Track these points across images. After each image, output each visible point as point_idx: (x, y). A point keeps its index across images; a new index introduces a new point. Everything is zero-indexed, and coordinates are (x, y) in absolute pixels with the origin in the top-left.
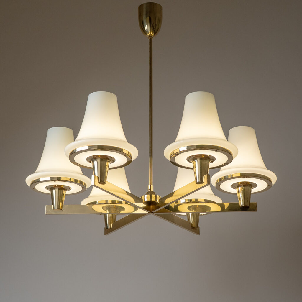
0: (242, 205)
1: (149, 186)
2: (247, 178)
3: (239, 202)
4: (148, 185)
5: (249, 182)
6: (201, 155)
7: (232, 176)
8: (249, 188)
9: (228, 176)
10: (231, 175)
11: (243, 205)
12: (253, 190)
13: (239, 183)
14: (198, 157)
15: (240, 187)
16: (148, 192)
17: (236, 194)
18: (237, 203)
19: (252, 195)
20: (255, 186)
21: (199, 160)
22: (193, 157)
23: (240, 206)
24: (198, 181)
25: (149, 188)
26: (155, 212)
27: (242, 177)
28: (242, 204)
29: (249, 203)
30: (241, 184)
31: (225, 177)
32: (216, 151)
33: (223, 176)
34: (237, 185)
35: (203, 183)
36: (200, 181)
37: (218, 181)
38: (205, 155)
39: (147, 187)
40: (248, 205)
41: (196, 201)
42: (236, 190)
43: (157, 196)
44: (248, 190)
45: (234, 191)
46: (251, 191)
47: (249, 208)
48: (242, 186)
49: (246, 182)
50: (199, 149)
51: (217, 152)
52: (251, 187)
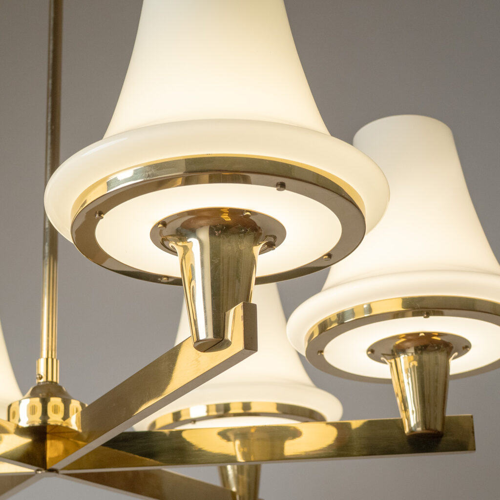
0: (412, 425)
1: (42, 363)
2: (431, 318)
3: (403, 415)
4: (39, 356)
5: (440, 335)
6: (217, 211)
7: (370, 309)
8: (441, 356)
9: (352, 312)
10: (365, 306)
11: (419, 429)
12: (458, 365)
13: (397, 337)
14: (202, 222)
15: (402, 356)
16: (34, 389)
17: (389, 381)
18: (394, 421)
19: (451, 384)
20: (464, 347)
21: (204, 234)
22: (178, 224)
23: (407, 430)
24: (202, 336)
25: (42, 371)
26: (64, 469)
27: (410, 313)
28: (412, 420)
29: (444, 417)
30: (408, 344)
31: (341, 317)
32: (282, 186)
33: (331, 313)
34: (391, 347)
35: (228, 344)
36: (211, 336)
37: (316, 335)
38: (233, 212)
39: (34, 367)
40: (439, 428)
41: (247, 410)
42: (388, 367)
43: (70, 403)
44: (437, 364)
45: (381, 370)
46: (447, 368)
47: (444, 438)
48: (412, 350)
49: (429, 335)
50: (206, 176)
51: (286, 192)
52: (449, 354)
